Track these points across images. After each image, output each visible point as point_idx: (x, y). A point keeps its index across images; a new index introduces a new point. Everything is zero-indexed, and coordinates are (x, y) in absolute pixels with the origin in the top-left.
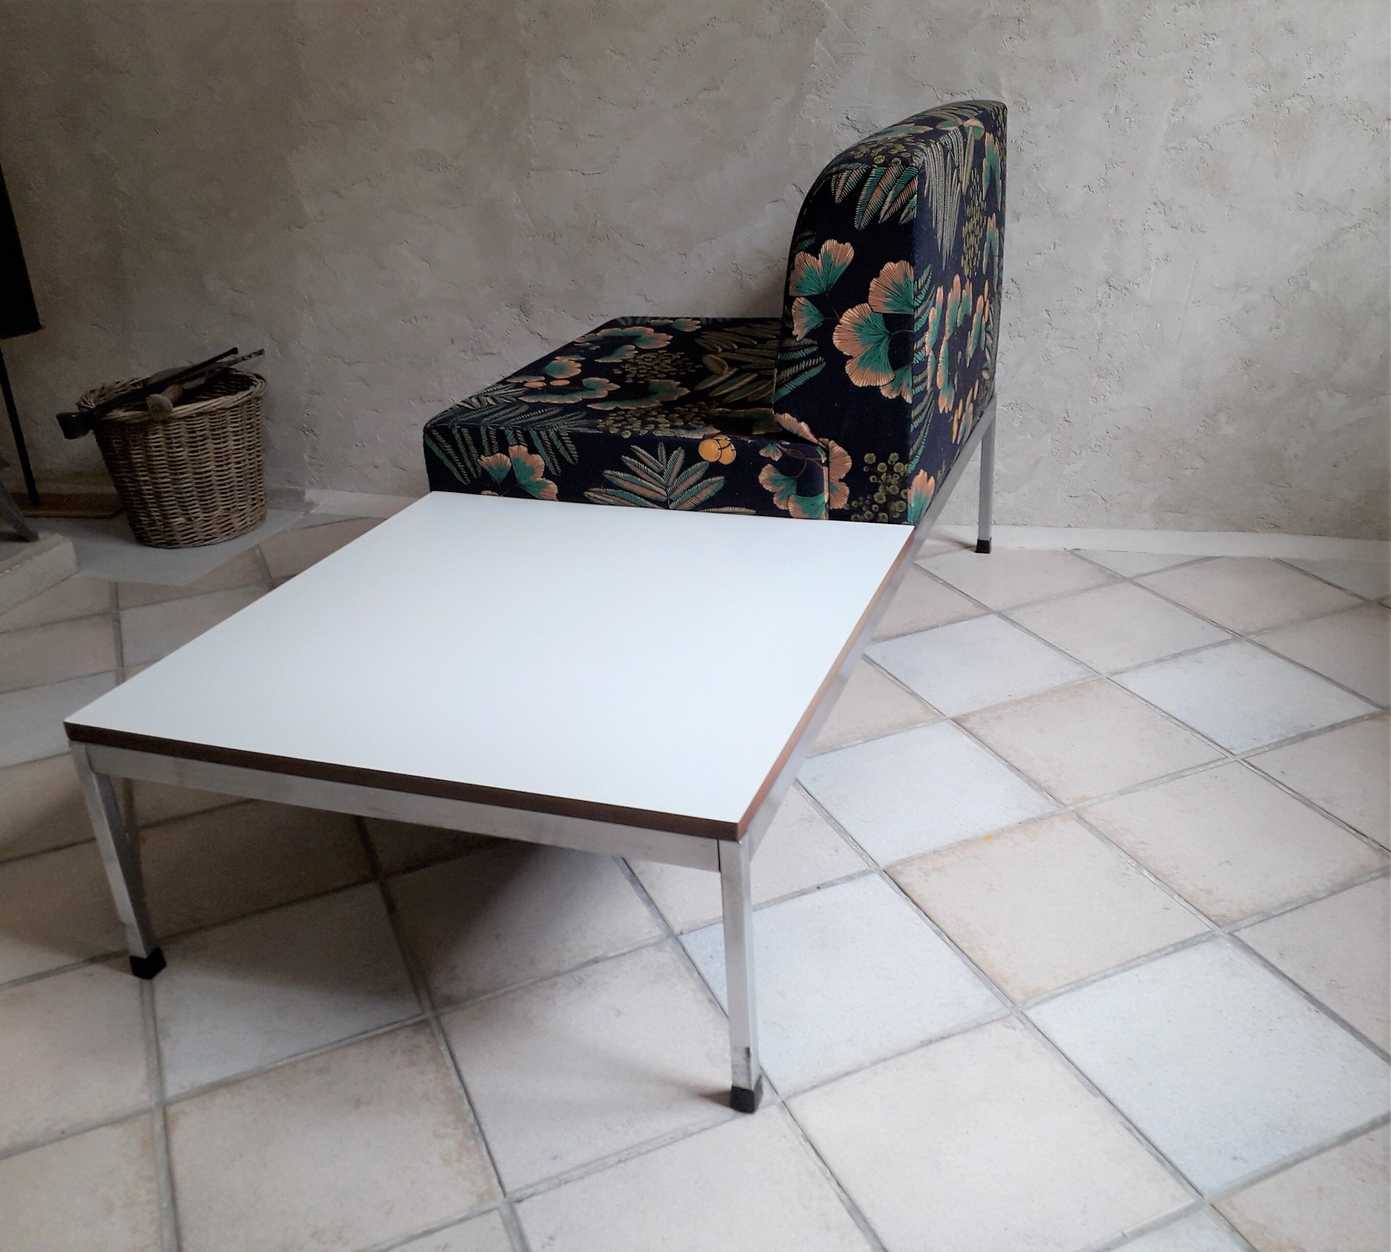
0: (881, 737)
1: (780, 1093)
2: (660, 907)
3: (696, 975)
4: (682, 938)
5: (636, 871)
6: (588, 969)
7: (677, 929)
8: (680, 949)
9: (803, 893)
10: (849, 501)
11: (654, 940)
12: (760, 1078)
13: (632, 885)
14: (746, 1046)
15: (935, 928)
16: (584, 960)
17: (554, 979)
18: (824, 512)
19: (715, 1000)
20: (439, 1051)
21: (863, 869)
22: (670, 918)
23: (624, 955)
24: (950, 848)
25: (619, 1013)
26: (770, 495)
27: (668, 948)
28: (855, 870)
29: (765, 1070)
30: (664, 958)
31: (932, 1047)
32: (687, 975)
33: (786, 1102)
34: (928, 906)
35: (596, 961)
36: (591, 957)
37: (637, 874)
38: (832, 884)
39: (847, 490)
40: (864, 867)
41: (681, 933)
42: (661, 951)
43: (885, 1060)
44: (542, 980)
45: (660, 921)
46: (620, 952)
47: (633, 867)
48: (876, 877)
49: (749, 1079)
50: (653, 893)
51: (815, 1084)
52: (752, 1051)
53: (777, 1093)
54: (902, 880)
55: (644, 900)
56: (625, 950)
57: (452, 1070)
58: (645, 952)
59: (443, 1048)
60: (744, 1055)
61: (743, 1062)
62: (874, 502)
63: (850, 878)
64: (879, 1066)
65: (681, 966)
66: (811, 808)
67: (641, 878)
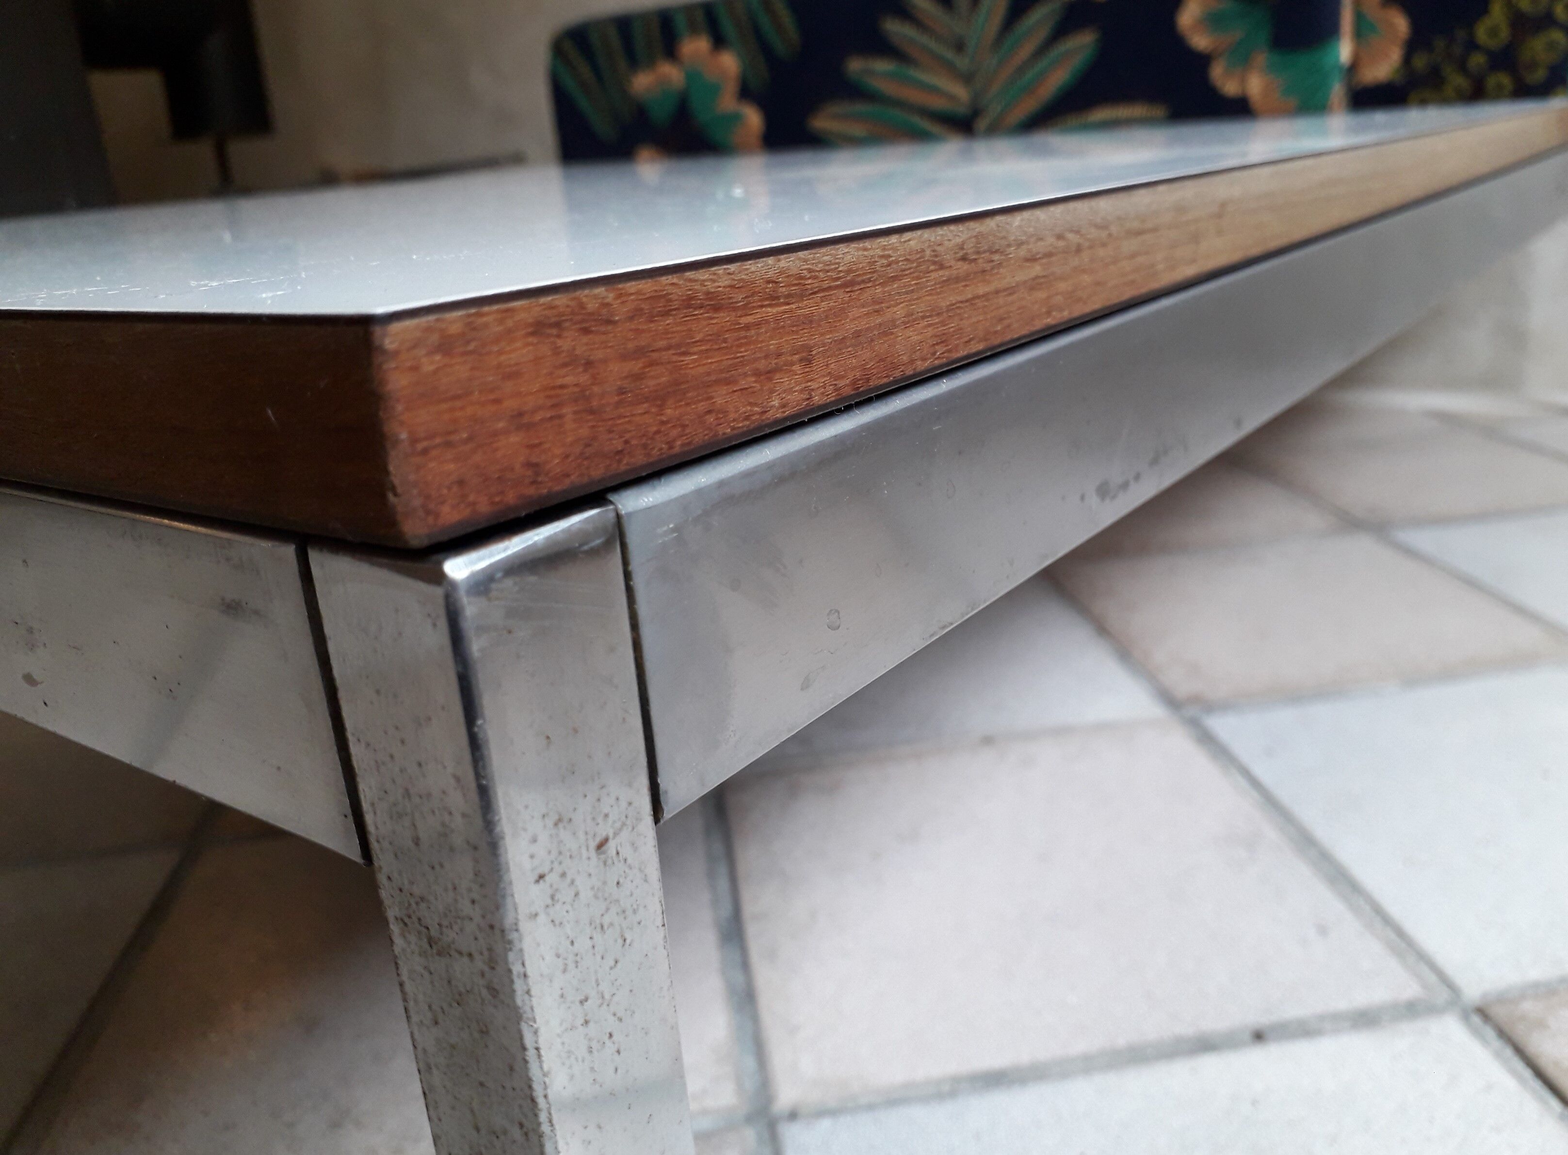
7: (785, 1099)
9: (1203, 1045)
10: (1407, 59)
18: (1337, 91)
21: (1406, 995)
26: (1203, 61)
28: (1378, 995)
38: (1302, 1030)
39: (1401, 24)
40: (1410, 990)
41: (793, 1116)
48: (1454, 1027)
62: (1472, 45)
63: (1365, 1019)
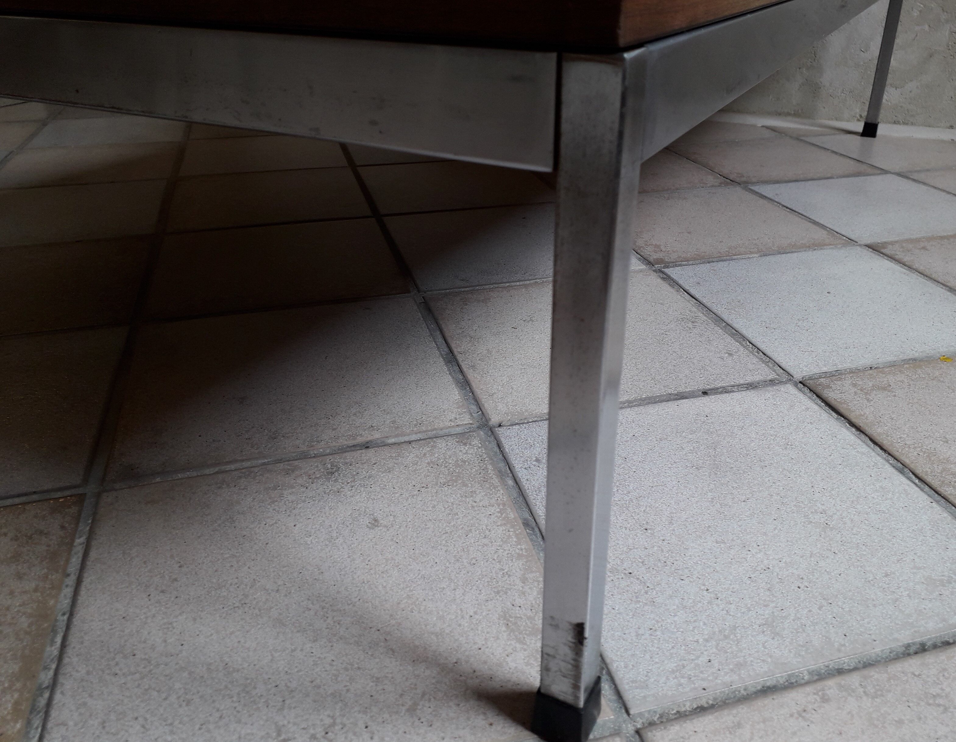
0: (780, 253)
1: (632, 712)
2: (478, 391)
3: (511, 482)
4: (500, 432)
5: (455, 351)
6: (349, 456)
7: (494, 420)
8: (494, 445)
9: (681, 396)
11: (459, 430)
12: (598, 680)
13: (446, 364)
14: (579, 621)
15: (892, 461)
16: (351, 442)
17: (296, 463)
19: (534, 524)
20: (71, 545)
21: (770, 377)
22: (488, 405)
23: (410, 442)
24: (893, 366)
25: (375, 523)
27: (476, 442)
28: (757, 378)
29: (608, 661)
30: (466, 453)
31: (930, 658)
32: (496, 481)
33: (643, 732)
34: (877, 431)
35: (367, 446)
36: (360, 440)
37: (456, 353)
38: (725, 390)
40: (771, 375)
41: (500, 426)
42: (465, 444)
43: (840, 672)
44: (280, 461)
45: (474, 408)
46: (407, 439)
47: (453, 346)
48: (791, 389)
49: (576, 687)
50: (471, 375)
51: (703, 703)
52: (587, 633)
53: (627, 712)
54: (831, 395)
55: (457, 382)
56: (413, 437)
57: (71, 581)
58: (441, 444)
59: (80, 541)
60: (569, 637)
61: (566, 651)
63: (751, 386)
64: (831, 683)
65: (490, 467)
66: (694, 309)
67: (460, 358)
